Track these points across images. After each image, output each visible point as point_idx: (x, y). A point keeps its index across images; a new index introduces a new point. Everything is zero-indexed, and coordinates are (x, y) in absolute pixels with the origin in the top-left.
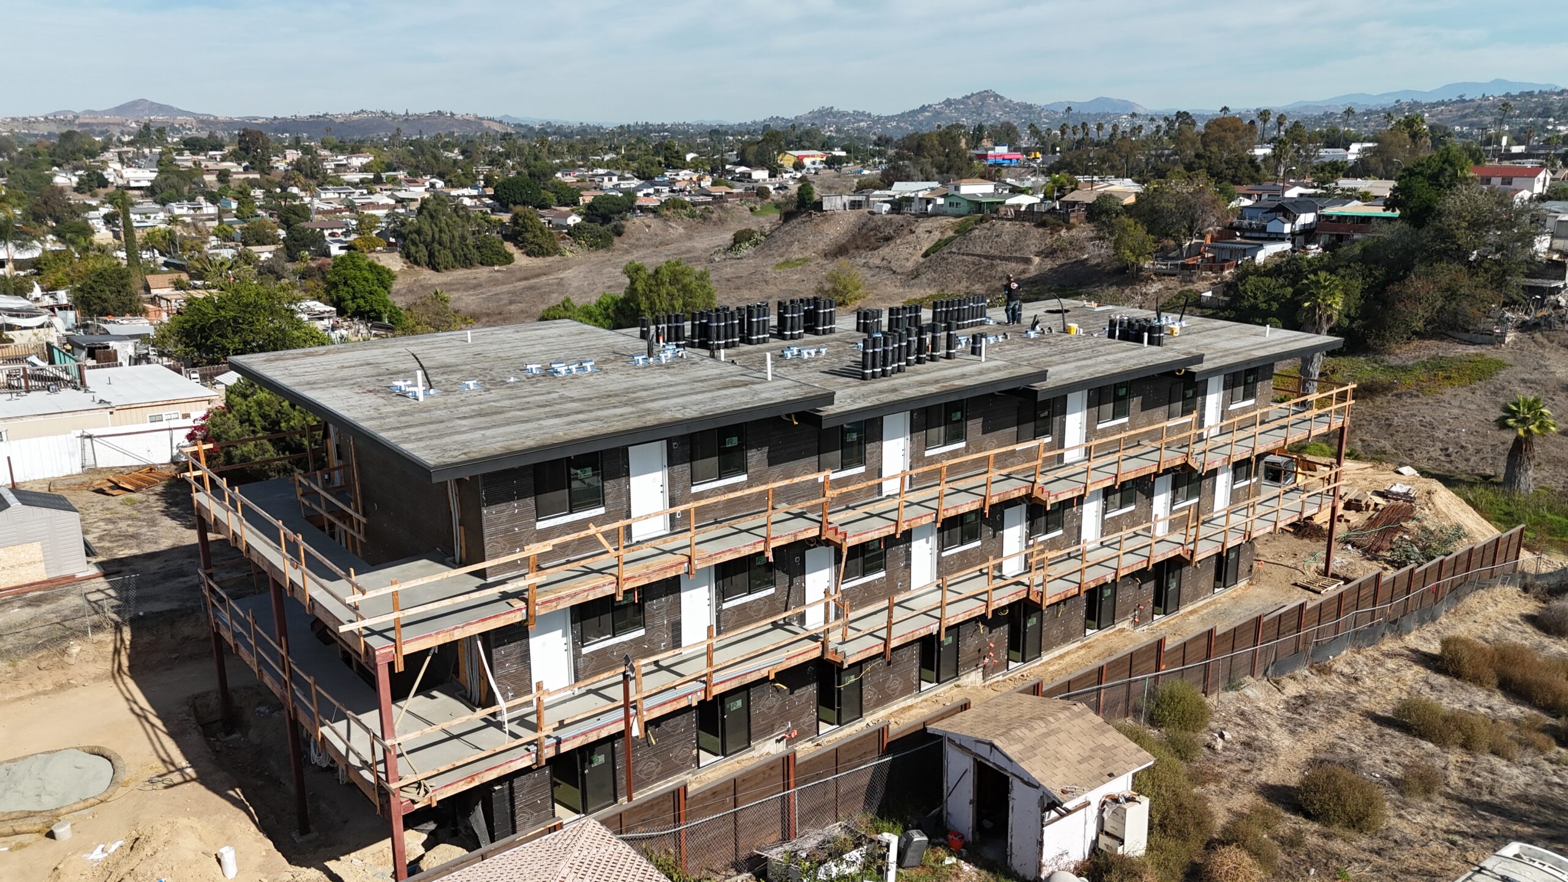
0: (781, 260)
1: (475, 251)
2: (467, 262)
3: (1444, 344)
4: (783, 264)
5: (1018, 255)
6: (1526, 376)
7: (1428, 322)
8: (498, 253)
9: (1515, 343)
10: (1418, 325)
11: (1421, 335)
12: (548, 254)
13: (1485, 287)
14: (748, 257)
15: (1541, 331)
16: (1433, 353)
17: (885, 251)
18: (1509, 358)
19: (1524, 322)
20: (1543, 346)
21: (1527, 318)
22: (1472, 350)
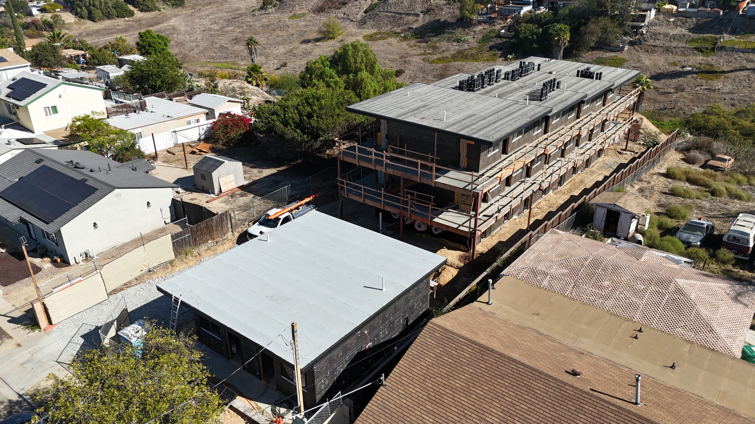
0: (291, 14)
1: (113, 10)
2: (109, 16)
3: (601, 52)
4: (293, 16)
5: (413, 12)
6: (635, 65)
7: (596, 43)
8: (126, 11)
9: (628, 50)
10: (592, 44)
11: (593, 49)
12: (152, 10)
13: (617, 27)
14: (272, 13)
15: (637, 45)
16: (598, 56)
17: (344, 9)
18: (627, 58)
19: (631, 42)
20: (638, 51)
21: (631, 39)
22: (612, 54)
